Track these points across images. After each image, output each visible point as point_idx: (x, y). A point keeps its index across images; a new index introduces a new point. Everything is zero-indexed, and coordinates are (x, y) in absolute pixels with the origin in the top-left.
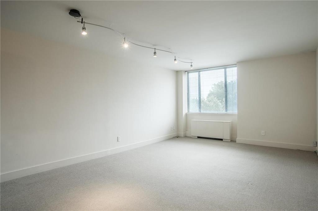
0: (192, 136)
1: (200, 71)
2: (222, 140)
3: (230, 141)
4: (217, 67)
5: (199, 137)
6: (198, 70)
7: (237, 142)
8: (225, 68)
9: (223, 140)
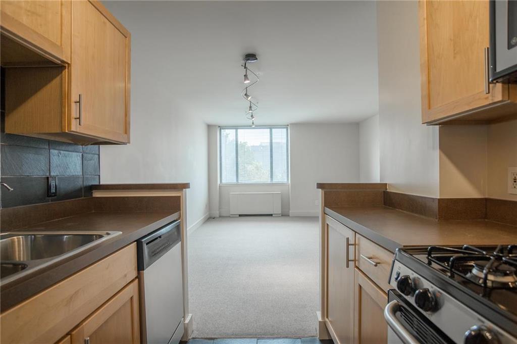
0: (232, 215)
1: (238, 129)
2: (271, 215)
3: (280, 215)
4: (263, 126)
5: (240, 216)
6: (236, 128)
7: (290, 215)
8: (271, 129)
9: (273, 215)
